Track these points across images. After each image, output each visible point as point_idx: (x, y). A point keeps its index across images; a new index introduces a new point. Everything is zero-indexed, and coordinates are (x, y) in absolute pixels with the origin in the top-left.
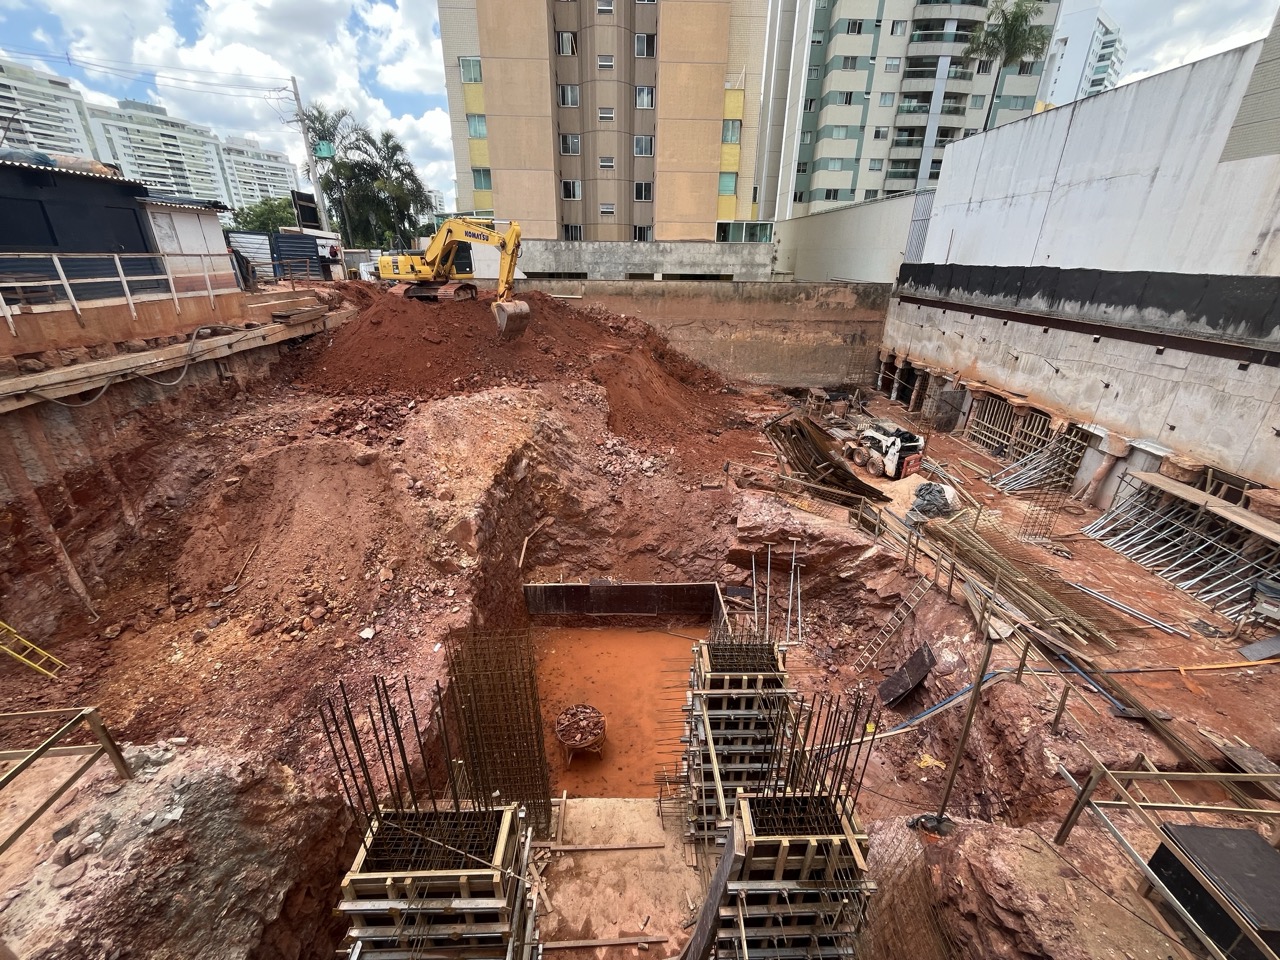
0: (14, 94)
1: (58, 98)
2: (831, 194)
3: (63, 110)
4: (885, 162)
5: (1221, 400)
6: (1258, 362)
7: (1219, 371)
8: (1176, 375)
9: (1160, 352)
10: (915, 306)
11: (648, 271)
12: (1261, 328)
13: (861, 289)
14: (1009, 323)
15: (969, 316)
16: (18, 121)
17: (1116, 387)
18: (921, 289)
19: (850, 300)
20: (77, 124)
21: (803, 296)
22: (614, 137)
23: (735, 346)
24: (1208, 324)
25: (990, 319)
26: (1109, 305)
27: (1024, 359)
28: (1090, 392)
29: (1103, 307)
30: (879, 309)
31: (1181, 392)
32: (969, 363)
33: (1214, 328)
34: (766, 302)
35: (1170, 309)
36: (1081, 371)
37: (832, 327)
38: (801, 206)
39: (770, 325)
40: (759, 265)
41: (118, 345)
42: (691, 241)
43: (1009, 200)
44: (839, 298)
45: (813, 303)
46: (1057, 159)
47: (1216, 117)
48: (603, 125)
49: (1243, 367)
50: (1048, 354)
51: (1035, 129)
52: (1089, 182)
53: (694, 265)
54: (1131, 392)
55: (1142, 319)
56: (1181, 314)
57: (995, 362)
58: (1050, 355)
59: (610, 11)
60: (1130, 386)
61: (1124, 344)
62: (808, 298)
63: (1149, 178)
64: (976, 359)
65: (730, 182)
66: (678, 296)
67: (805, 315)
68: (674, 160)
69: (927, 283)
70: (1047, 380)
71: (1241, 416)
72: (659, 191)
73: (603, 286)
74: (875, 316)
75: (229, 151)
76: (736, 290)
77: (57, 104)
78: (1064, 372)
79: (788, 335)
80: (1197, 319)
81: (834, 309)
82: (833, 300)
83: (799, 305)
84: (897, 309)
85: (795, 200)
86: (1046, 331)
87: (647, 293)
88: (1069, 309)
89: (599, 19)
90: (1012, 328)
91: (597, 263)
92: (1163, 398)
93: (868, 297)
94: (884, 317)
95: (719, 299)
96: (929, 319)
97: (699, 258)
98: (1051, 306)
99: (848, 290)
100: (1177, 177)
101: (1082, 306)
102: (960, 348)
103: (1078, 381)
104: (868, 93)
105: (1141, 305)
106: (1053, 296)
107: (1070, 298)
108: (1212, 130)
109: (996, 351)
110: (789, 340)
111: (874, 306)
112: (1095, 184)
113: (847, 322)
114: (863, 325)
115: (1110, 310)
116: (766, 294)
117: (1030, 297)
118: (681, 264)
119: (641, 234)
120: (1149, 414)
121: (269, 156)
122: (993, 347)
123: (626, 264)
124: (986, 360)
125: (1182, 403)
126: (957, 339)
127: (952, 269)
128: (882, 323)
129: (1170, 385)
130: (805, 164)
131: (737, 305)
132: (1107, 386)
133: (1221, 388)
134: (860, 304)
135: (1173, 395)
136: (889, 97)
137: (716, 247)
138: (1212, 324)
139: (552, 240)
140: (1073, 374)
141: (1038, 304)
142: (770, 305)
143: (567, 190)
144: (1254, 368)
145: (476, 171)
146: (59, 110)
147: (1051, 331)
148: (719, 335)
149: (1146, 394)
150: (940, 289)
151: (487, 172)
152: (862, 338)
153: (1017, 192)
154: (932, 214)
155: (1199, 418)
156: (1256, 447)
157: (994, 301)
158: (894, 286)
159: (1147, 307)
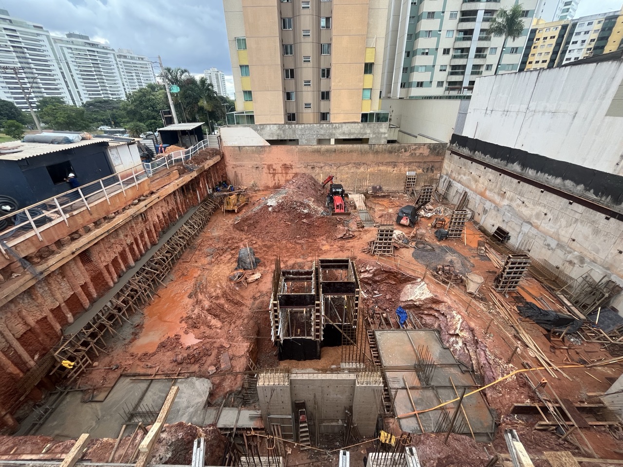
0: (18, 34)
1: (38, 35)
2: (420, 84)
3: (41, 41)
4: (448, 67)
5: (596, 232)
6: (614, 217)
7: (597, 218)
8: (577, 216)
9: (571, 203)
10: (458, 157)
11: (328, 138)
12: (617, 201)
13: (432, 146)
14: (502, 175)
15: (483, 167)
16: (21, 47)
17: (549, 216)
18: (461, 148)
19: (426, 152)
20: (48, 48)
21: (403, 150)
22: (311, 70)
23: (370, 175)
24: (594, 193)
25: (493, 171)
26: (549, 175)
27: (508, 194)
28: (538, 216)
29: (546, 175)
30: (441, 155)
31: (579, 224)
32: (483, 190)
33: (597, 196)
34: (385, 154)
35: (578, 183)
36: (534, 205)
37: (417, 164)
38: (404, 90)
39: (388, 164)
40: (382, 133)
41: (105, 218)
42: (349, 123)
43: (505, 113)
44: (421, 151)
45: (408, 154)
46: (529, 97)
47: (606, 93)
48: (306, 64)
49: (607, 219)
50: (519, 194)
51: (520, 79)
52: (544, 112)
53: (350, 134)
54: (556, 219)
55: (564, 185)
56: (582, 186)
57: (495, 193)
58: (521, 194)
59: (309, 7)
60: (556, 216)
61: (555, 196)
62: (405, 151)
63: (572, 116)
64: (486, 189)
65: (368, 93)
66: (342, 152)
67: (404, 159)
68: (340, 84)
69: (464, 146)
70: (519, 206)
71: (605, 241)
72: (332, 95)
73: (306, 148)
74: (439, 159)
75: (120, 56)
76: (370, 148)
77: (39, 38)
78: (527, 204)
79: (396, 168)
80: (589, 190)
81: (419, 156)
82: (418, 152)
83: (401, 155)
84: (449, 156)
85: (401, 87)
86: (519, 182)
87: (327, 151)
88: (531, 173)
89: (303, 12)
90: (503, 178)
91: (303, 135)
92: (570, 225)
93: (435, 150)
94: (443, 159)
95: (363, 153)
96: (465, 165)
97: (352, 131)
98: (522, 170)
99: (426, 147)
100: (585, 118)
101: (537, 172)
102: (479, 182)
103: (533, 209)
104: (440, 31)
105: (564, 179)
106: (524, 166)
107: (531, 168)
108: (603, 98)
109: (496, 187)
110: (396, 171)
111: (438, 154)
112: (547, 114)
113: (425, 162)
114: (432, 163)
115: (550, 177)
116: (385, 150)
117: (513, 163)
118: (344, 133)
119: (324, 117)
120: (564, 232)
121: (139, 58)
122: (494, 184)
123: (317, 135)
124: (491, 190)
125: (579, 230)
126: (477, 177)
127: (477, 141)
128: (442, 162)
129: (574, 220)
130: (407, 68)
131: (371, 155)
132: (546, 214)
133: (597, 226)
134: (431, 153)
135: (575, 225)
136: (451, 33)
137: (361, 125)
138: (596, 194)
139: (281, 124)
140: (531, 206)
141: (516, 168)
142: (387, 155)
143: (288, 96)
144: (612, 219)
145: (245, 92)
146: (39, 41)
147: (521, 183)
148: (362, 169)
149: (563, 222)
150: (471, 151)
151: (250, 92)
152: (432, 169)
153: (509, 110)
154: (468, 112)
155: (586, 238)
156: (610, 256)
157: (495, 162)
158: (449, 144)
159: (567, 180)
